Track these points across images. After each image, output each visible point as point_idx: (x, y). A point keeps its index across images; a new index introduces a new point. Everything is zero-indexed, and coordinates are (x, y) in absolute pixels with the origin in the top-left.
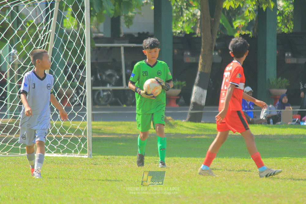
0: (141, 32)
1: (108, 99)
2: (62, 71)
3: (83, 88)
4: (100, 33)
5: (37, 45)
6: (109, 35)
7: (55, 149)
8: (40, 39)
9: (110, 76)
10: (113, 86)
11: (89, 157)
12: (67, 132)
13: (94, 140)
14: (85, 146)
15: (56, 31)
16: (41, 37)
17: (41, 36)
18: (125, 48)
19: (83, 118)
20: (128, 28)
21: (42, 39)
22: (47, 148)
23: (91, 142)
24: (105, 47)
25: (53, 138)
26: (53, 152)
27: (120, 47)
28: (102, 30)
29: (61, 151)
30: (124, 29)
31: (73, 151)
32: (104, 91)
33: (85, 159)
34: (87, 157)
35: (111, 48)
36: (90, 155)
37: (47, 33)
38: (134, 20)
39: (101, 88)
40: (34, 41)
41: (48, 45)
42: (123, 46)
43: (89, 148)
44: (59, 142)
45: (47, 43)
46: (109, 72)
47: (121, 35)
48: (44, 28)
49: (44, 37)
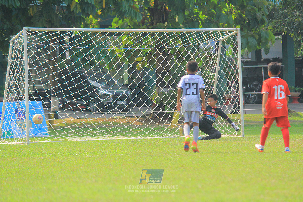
0: (275, 57)
1: (255, 100)
2: (225, 84)
3: (238, 94)
4: (249, 59)
5: (208, 68)
6: (255, 60)
8: (210, 64)
9: (256, 85)
10: (257, 91)
13: (245, 126)
15: (221, 59)
17: (211, 62)
20: (267, 55)
21: (212, 64)
23: (243, 127)
24: (253, 68)
25: (221, 126)
27: (261, 67)
28: (250, 57)
30: (264, 56)
31: (233, 134)
32: (252, 95)
33: (240, 137)
34: (241, 136)
35: (256, 68)
36: (243, 135)
37: (215, 60)
38: (270, 50)
39: (250, 93)
40: (206, 65)
41: (216, 68)
42: (263, 67)
43: (242, 131)
44: (225, 128)
45: (215, 66)
46: (254, 83)
47: (262, 60)
48: (213, 57)
49: (213, 63)
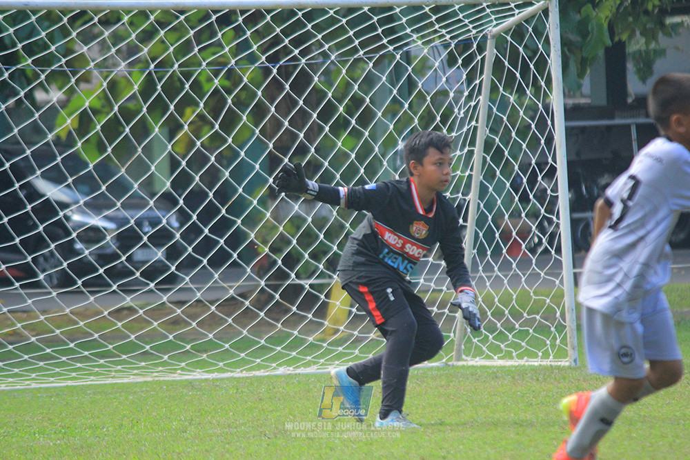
2: (508, 185)
3: (555, 218)
4: (582, 96)
5: (450, 130)
6: (604, 102)
7: (501, 351)
8: (456, 117)
11: (573, 364)
12: (525, 315)
14: (564, 340)
15: (492, 100)
16: (459, 113)
17: (459, 109)
18: (639, 127)
19: (557, 282)
20: (644, 83)
21: (462, 116)
22: (484, 348)
23: (575, 332)
24: (597, 127)
25: (498, 329)
26: (496, 357)
27: (628, 127)
28: (587, 91)
29: (514, 354)
30: (635, 86)
31: (540, 354)
33: (565, 368)
34: (567, 364)
35: (609, 128)
36: (575, 361)
37: (473, 104)
38: (656, 67)
39: (589, 215)
40: (444, 121)
41: (476, 128)
42: (633, 124)
43: (571, 346)
44: (510, 336)
45: (474, 123)
46: (604, 181)
47: (630, 100)
48: (466, 93)
49: (466, 113)
